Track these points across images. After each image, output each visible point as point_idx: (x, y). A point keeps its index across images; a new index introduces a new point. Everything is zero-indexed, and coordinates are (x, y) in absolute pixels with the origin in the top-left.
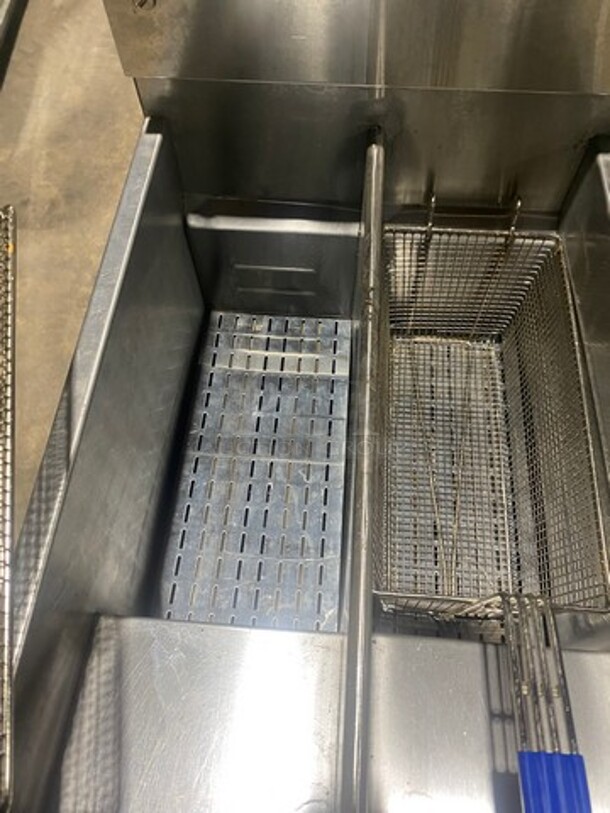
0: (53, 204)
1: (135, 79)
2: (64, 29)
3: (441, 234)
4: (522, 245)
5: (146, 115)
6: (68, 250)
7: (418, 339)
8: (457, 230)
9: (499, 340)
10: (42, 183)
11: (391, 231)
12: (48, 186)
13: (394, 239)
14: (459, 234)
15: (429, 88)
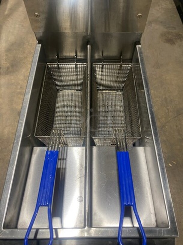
0: (8, 68)
1: (35, 33)
2: (8, 21)
3: (105, 65)
4: (124, 67)
5: (37, 40)
6: (13, 80)
7: (104, 91)
8: (109, 64)
9: (122, 90)
10: (4, 63)
11: (94, 65)
12: (6, 63)
13: (95, 66)
14: (110, 65)
15: (104, 32)
